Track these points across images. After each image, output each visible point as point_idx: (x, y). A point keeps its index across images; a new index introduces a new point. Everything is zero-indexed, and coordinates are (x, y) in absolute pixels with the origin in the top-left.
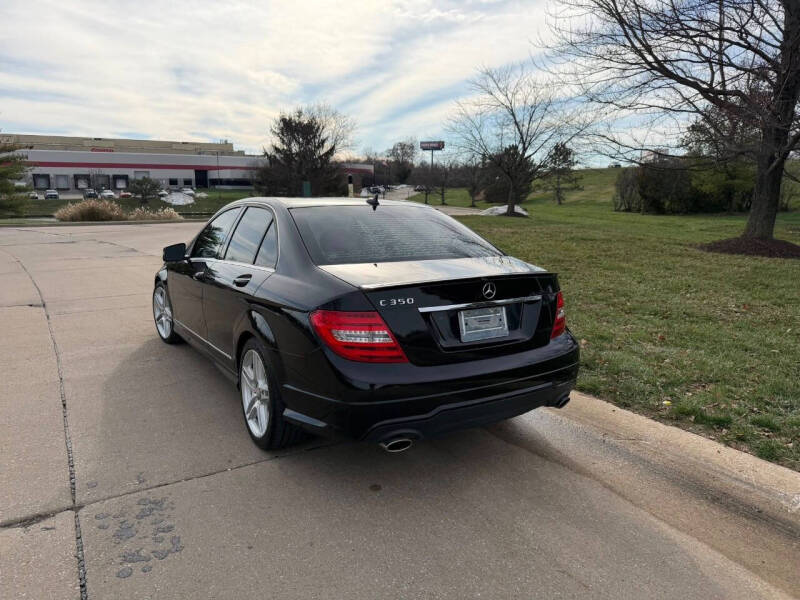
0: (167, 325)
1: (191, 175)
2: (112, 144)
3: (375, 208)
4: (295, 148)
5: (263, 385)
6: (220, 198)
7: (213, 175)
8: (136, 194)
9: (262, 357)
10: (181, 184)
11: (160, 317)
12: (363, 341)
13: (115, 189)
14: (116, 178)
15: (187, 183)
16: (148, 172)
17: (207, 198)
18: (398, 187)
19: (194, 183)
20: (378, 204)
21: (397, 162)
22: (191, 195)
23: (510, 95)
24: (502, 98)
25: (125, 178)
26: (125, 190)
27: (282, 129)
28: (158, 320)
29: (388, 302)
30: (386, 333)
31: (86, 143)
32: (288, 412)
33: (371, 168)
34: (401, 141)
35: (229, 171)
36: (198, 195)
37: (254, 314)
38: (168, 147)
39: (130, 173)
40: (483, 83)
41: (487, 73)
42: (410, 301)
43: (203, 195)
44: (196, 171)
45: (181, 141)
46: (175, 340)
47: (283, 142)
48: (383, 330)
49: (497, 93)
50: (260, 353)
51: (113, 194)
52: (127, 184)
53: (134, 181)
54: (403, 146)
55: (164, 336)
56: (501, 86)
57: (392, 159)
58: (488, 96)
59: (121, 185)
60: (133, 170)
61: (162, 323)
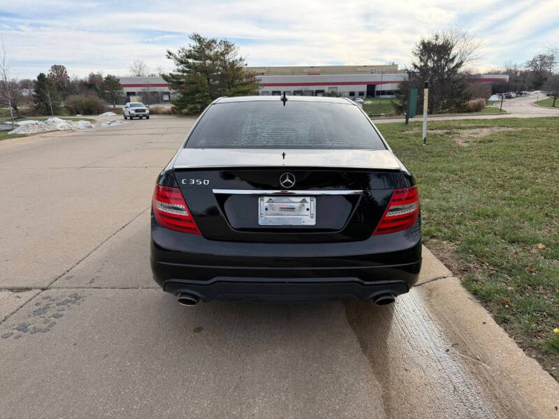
1: (364, 88)
2: (319, 70)
4: (430, 64)
6: (380, 104)
7: (379, 88)
10: (357, 94)
15: (361, 94)
16: (337, 88)
17: (371, 104)
18: (532, 93)
19: (365, 94)
21: (534, 71)
22: (361, 103)
25: (323, 92)
27: (421, 51)
29: (188, 181)
30: (183, 207)
31: (305, 70)
33: (507, 77)
34: (541, 54)
35: (389, 85)
36: (366, 102)
38: (354, 69)
39: (326, 88)
43: (369, 102)
44: (368, 86)
45: (362, 65)
47: (421, 60)
48: (181, 204)
54: (542, 58)
57: (531, 69)
60: (328, 86)
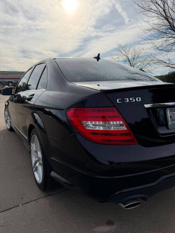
0: (9, 123)
2: (8, 73)
3: (98, 61)
5: (40, 154)
8: (15, 87)
9: (38, 138)
11: (7, 120)
12: (101, 128)
13: (9, 85)
14: (9, 82)
16: (18, 80)
20: (100, 59)
23: (127, 52)
24: (125, 53)
25: (11, 82)
26: (11, 86)
28: (6, 121)
29: (123, 100)
30: (121, 123)
32: (53, 174)
37: (35, 114)
39: (13, 81)
40: (119, 49)
41: (120, 46)
42: (139, 99)
46: (11, 129)
48: (119, 120)
49: (123, 51)
50: (37, 136)
51: (8, 87)
52: (12, 84)
53: (14, 83)
55: (8, 128)
56: (124, 49)
58: (120, 52)
59: (10, 84)
61: (7, 123)
